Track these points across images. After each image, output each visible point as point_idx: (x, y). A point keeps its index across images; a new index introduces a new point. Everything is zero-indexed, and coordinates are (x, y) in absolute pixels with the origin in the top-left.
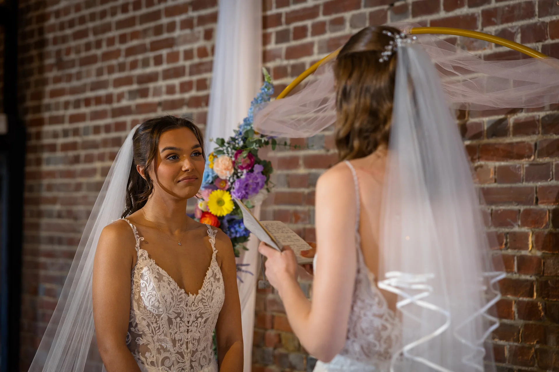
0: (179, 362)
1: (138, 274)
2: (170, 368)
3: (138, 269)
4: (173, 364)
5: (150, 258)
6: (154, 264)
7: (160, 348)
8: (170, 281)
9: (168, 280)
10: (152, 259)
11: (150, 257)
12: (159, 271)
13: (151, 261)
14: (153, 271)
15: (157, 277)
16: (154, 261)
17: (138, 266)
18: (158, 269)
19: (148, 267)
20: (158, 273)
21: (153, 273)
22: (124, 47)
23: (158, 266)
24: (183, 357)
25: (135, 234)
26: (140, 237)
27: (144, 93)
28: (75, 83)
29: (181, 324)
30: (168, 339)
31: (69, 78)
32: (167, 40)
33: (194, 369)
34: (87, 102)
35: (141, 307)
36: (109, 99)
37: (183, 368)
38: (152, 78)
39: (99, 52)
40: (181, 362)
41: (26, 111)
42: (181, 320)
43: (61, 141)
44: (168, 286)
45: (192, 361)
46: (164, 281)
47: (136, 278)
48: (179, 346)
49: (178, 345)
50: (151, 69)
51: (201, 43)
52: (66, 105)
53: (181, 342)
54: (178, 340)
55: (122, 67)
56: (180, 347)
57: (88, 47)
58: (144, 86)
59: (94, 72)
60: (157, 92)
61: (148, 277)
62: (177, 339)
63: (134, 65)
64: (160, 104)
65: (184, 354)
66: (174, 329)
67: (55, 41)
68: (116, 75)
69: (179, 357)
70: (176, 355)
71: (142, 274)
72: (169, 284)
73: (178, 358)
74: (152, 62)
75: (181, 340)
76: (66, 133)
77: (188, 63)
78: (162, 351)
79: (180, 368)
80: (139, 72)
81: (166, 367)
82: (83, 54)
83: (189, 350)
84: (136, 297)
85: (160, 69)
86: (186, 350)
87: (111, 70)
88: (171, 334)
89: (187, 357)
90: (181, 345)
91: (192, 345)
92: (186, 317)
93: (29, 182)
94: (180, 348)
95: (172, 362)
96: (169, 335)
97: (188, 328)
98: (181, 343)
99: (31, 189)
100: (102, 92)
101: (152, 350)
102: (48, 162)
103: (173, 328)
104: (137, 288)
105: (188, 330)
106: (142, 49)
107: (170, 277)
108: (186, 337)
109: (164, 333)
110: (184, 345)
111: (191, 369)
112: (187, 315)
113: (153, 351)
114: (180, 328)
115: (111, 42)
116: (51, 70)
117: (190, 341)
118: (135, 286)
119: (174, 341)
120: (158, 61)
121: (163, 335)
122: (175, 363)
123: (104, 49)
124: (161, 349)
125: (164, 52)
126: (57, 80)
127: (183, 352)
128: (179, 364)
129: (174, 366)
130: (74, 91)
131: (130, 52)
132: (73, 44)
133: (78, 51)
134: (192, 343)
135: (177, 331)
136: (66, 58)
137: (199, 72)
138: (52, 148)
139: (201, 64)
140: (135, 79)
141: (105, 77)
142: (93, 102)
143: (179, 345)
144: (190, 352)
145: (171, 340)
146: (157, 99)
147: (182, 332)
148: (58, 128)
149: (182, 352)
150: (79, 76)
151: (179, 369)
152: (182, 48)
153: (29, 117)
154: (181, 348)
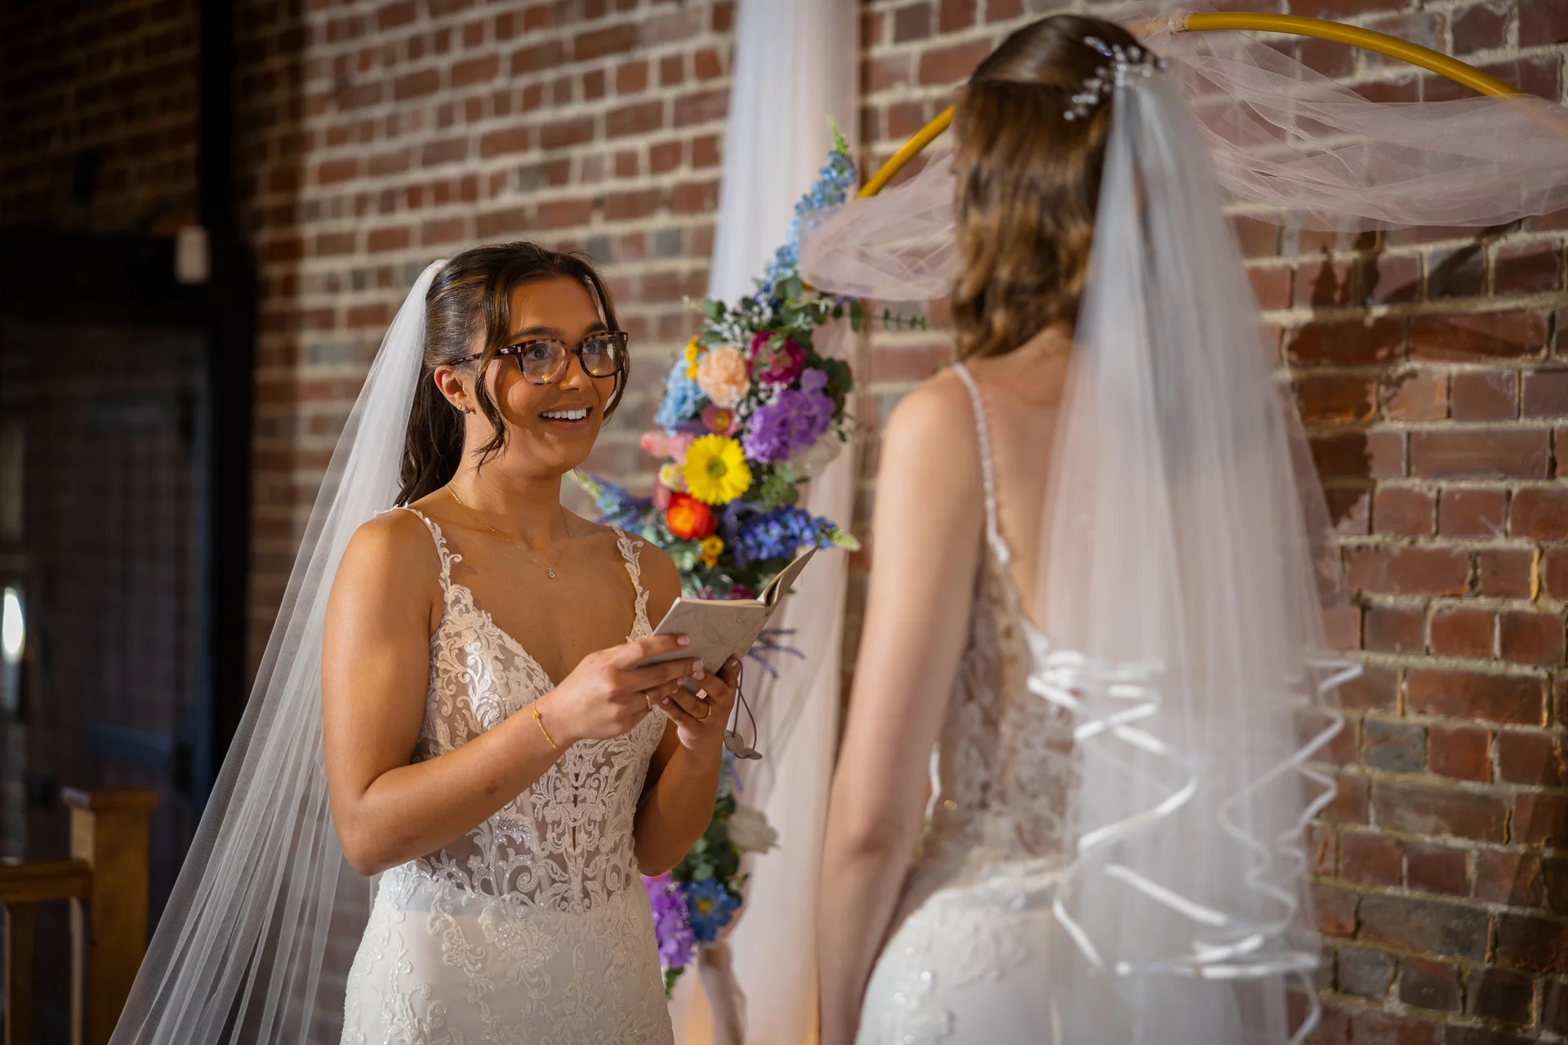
0: (554, 881)
1: (451, 650)
2: (531, 896)
3: (448, 636)
4: (539, 885)
5: (480, 610)
6: (490, 624)
7: (506, 844)
8: (533, 670)
9: (527, 666)
10: (483, 611)
11: (478, 604)
12: (503, 641)
13: (481, 617)
14: (488, 642)
15: (501, 657)
16: (489, 615)
17: (449, 628)
18: (500, 637)
19: (475, 631)
20: (502, 647)
21: (489, 648)
22: (507, 48)
23: (501, 629)
24: (564, 868)
25: (438, 545)
26: (451, 553)
27: (557, 174)
28: (383, 146)
29: (558, 781)
30: (527, 821)
31: (367, 131)
32: (617, 30)
33: (592, 898)
34: (414, 197)
35: (458, 736)
36: (469, 189)
37: (566, 895)
38: (579, 132)
39: (443, 63)
40: (561, 881)
41: (257, 220)
42: (559, 770)
43: (346, 300)
44: (529, 682)
45: (587, 876)
46: (517, 670)
47: (443, 660)
48: (554, 838)
49: (551, 835)
50: (576, 109)
51: (705, 39)
52: (361, 204)
53: (558, 827)
54: (554, 823)
55: (501, 104)
56: (556, 841)
57: (416, 48)
58: (559, 154)
59: (430, 117)
60: (591, 172)
61: (478, 658)
62: (549, 820)
63: (532, 99)
64: (598, 203)
65: (566, 858)
66: (541, 794)
67: (333, 32)
68: (488, 125)
69: (555, 866)
70: (547, 863)
71: (460, 649)
72: (530, 677)
73: (552, 869)
74: (578, 90)
75: (559, 823)
76: (359, 280)
77: (669, 94)
78: (511, 851)
79: (556, 895)
80: (543, 115)
81: (522, 893)
82: (404, 68)
83: (579, 850)
84: (444, 709)
85: (599, 108)
86: (571, 850)
87: (474, 110)
88: (534, 806)
89: (575, 867)
90: (560, 836)
91: (587, 836)
92: (571, 763)
93: (266, 411)
94: (557, 844)
95: (537, 880)
96: (529, 809)
97: (577, 793)
98: (560, 830)
99: (272, 428)
100: (450, 171)
101: (483, 849)
102: (316, 355)
103: (539, 792)
104: (447, 687)
105: (576, 797)
106: (552, 55)
107: (530, 659)
108: (572, 816)
109: (516, 805)
110: (567, 835)
111: (585, 897)
112: (572, 757)
113: (488, 853)
114: (557, 792)
115: (474, 35)
116: (320, 110)
117: (580, 826)
118: (443, 682)
119: (542, 826)
120: (594, 87)
121: (515, 809)
122: (545, 883)
123: (458, 53)
124: (508, 847)
125: (610, 64)
126: (337, 137)
127: (565, 857)
128: (555, 885)
129: (541, 892)
130: (379, 167)
131: (524, 62)
132: (376, 39)
133: (390, 61)
134: (586, 832)
135: (549, 801)
136: (360, 79)
137: (699, 118)
138: (325, 319)
139: (702, 97)
140: (535, 137)
141: (458, 130)
142: (429, 196)
143: (554, 835)
144: (582, 854)
145: (534, 821)
146: (589, 191)
147: (561, 803)
148: (340, 265)
149: (562, 854)
150: (392, 127)
151: (555, 898)
152: (654, 54)
153: (266, 236)
154: (559, 843)
